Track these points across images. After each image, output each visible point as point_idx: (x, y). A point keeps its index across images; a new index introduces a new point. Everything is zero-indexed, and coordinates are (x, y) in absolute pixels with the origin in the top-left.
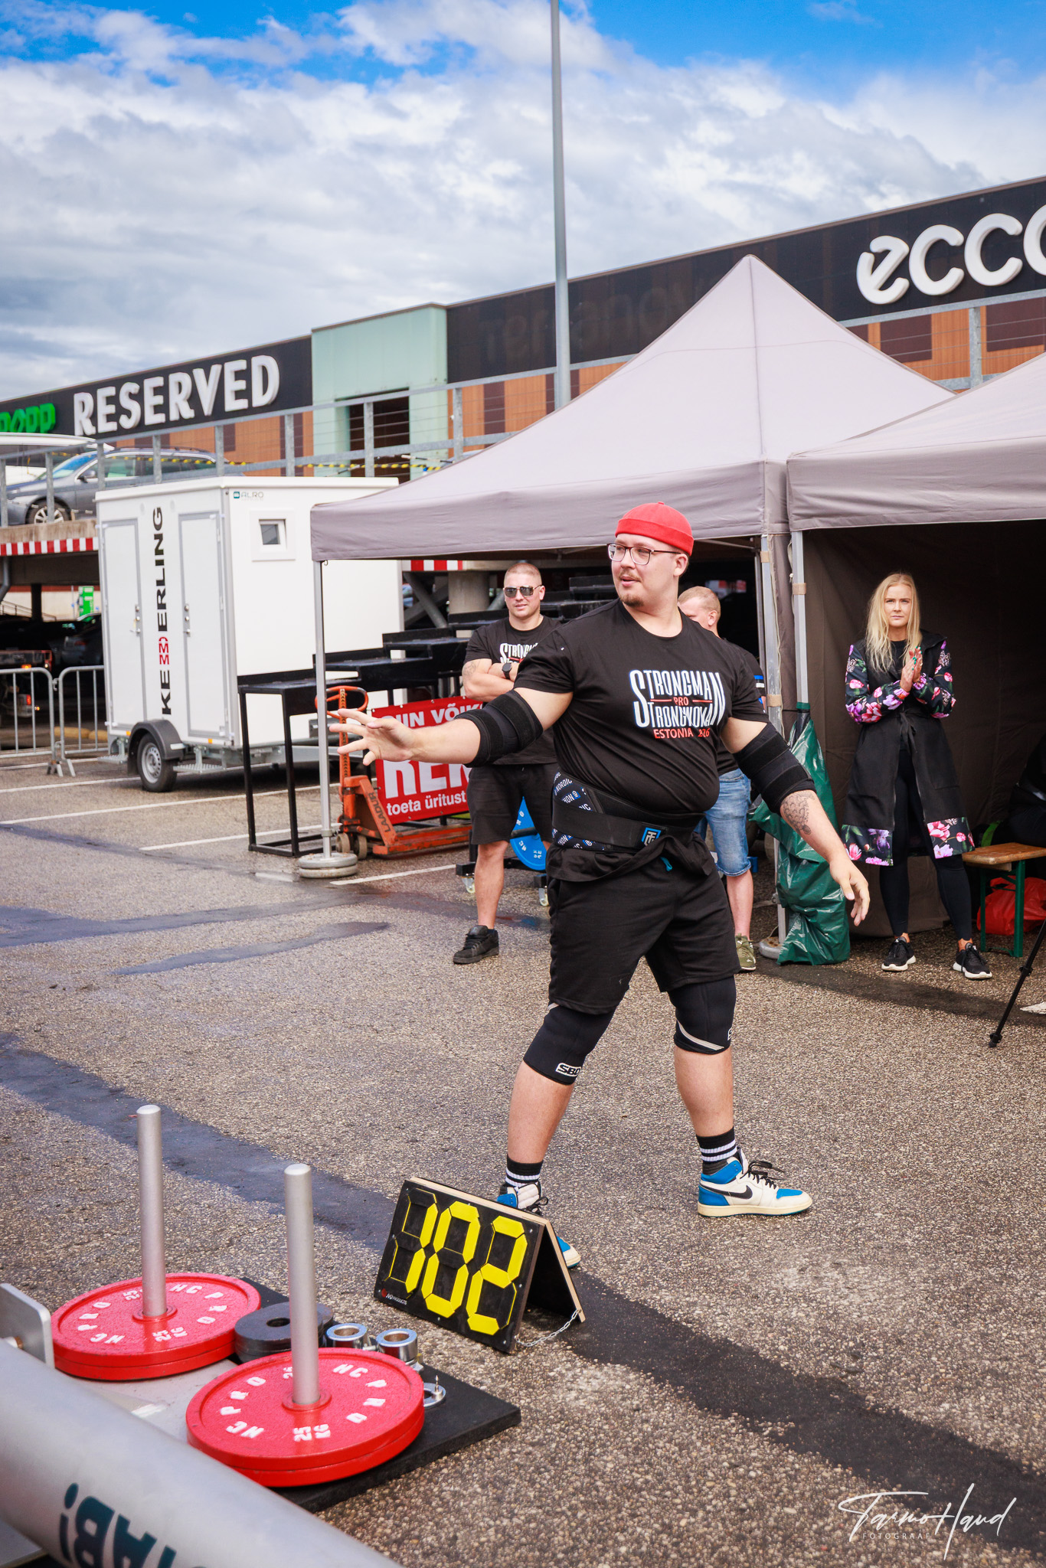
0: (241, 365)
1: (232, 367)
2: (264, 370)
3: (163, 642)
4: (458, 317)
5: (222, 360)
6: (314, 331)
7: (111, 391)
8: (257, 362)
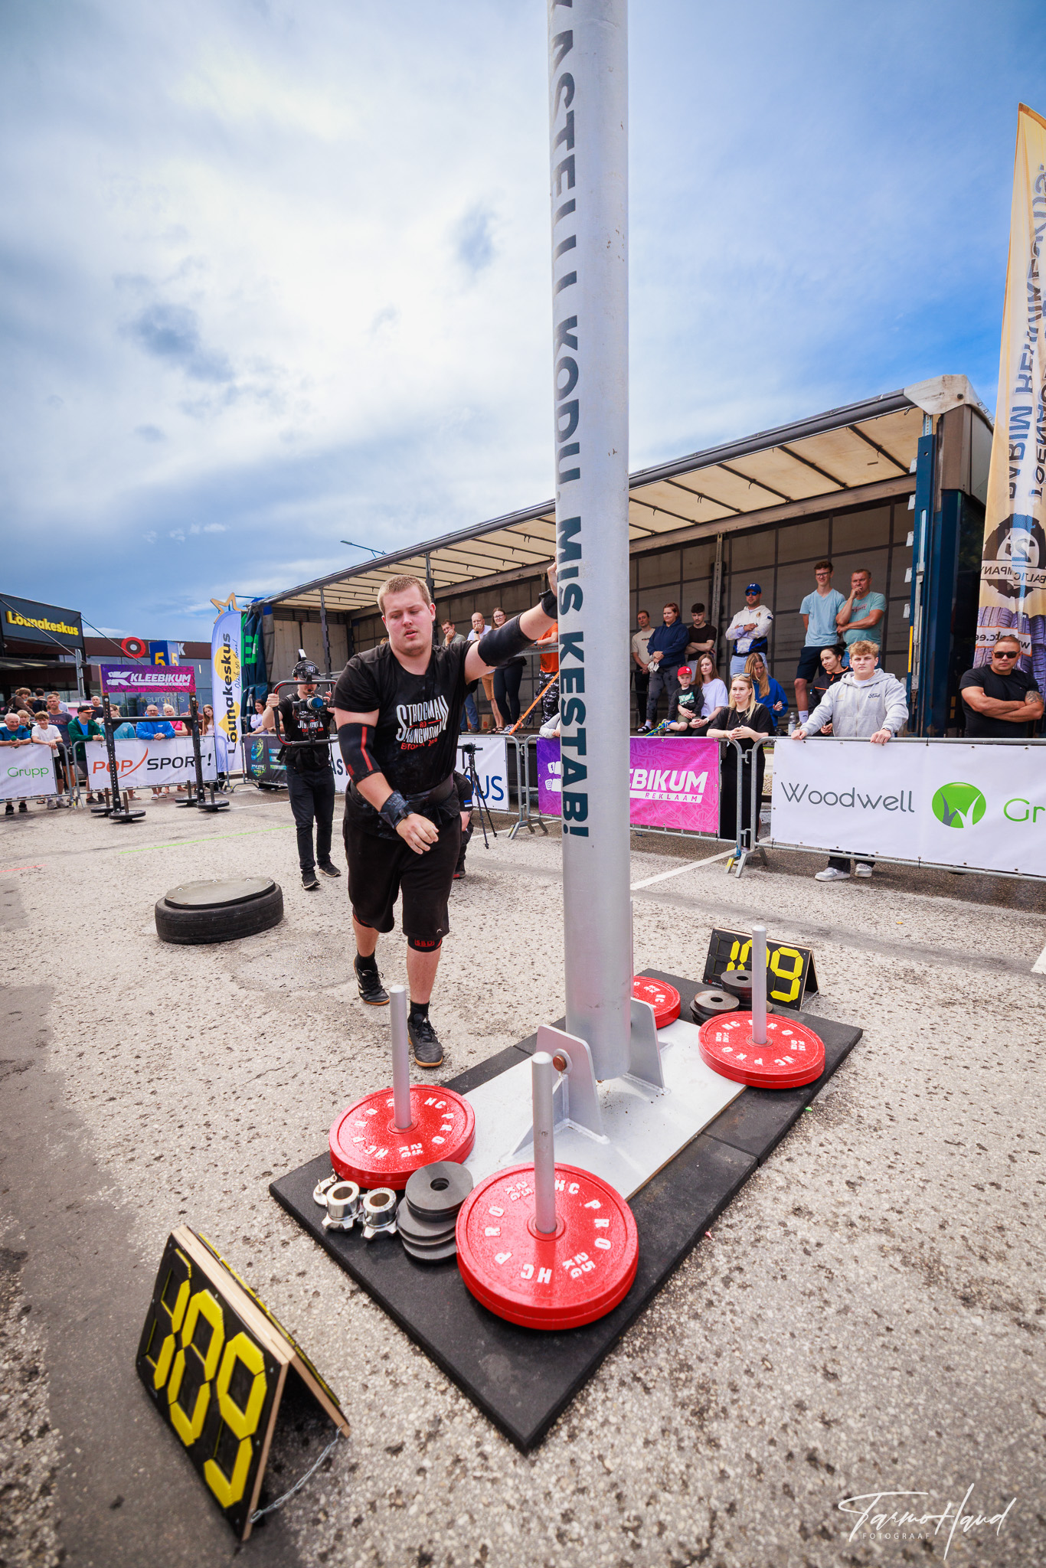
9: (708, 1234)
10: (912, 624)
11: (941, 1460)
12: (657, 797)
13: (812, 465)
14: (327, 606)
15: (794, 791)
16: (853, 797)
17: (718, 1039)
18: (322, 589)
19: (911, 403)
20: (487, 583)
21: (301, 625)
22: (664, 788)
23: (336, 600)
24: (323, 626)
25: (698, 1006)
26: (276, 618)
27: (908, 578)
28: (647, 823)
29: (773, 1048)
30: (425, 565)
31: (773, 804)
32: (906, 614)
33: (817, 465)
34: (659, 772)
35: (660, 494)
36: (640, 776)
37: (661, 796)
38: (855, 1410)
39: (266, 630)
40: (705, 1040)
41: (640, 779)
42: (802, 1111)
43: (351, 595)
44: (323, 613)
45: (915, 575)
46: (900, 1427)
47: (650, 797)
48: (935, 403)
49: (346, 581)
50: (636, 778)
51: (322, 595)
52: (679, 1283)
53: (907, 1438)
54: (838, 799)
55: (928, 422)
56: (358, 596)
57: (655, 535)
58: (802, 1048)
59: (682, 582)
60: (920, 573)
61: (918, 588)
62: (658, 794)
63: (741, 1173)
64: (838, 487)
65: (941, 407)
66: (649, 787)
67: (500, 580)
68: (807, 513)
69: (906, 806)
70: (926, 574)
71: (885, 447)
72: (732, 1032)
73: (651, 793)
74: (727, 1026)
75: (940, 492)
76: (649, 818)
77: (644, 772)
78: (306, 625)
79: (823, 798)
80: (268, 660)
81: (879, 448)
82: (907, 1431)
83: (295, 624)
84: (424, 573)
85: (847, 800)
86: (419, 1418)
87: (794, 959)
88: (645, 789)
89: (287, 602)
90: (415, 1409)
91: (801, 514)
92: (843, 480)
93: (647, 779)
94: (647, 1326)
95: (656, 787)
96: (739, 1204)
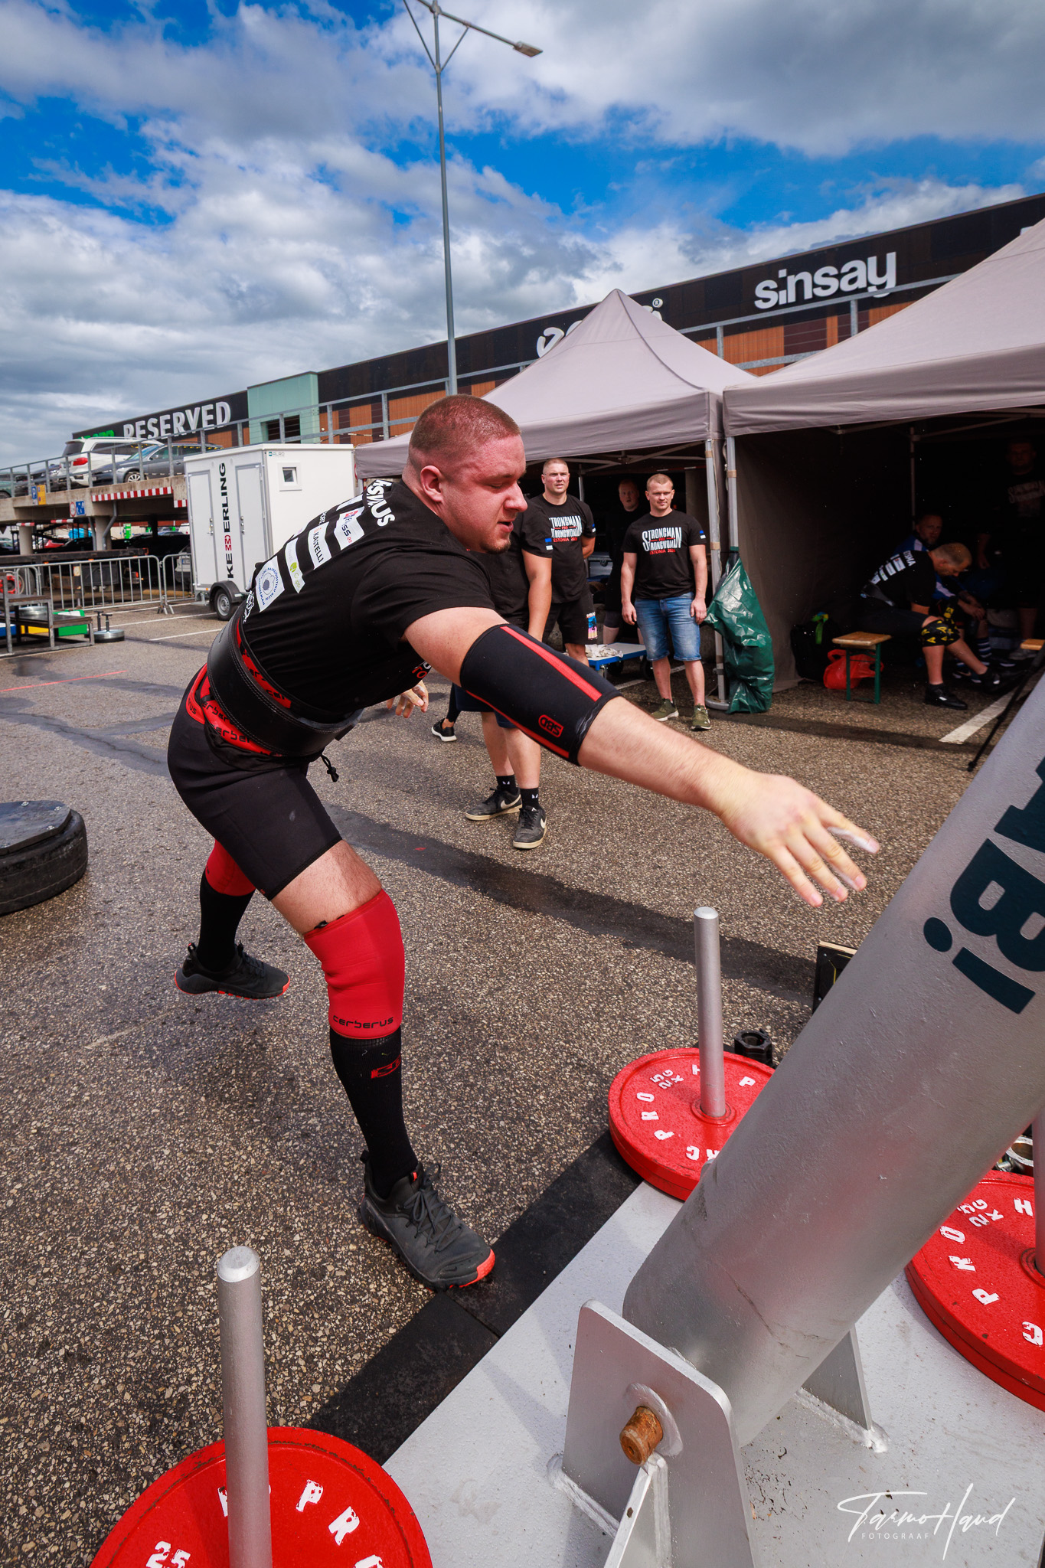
0: (211, 407)
1: (205, 408)
2: (223, 409)
3: (228, 538)
4: (323, 377)
5: (200, 405)
6: (249, 388)
7: (143, 423)
8: (219, 405)
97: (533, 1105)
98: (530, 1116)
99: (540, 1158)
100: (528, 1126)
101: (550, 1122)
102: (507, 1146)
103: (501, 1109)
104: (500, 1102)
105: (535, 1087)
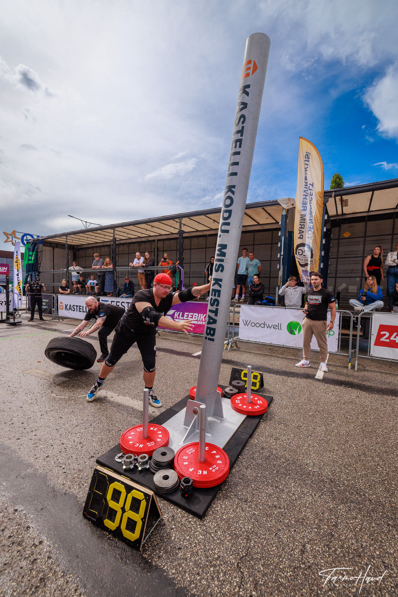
9: (240, 457)
10: (280, 270)
11: (305, 501)
12: (201, 323)
13: (250, 217)
14: (68, 243)
15: (246, 323)
16: (264, 325)
17: (237, 402)
18: (67, 237)
19: (279, 204)
20: (134, 241)
21: (54, 249)
22: (204, 320)
23: (71, 241)
24: (66, 251)
25: (226, 392)
26: (43, 246)
27: (279, 256)
28: (197, 332)
29: (253, 403)
30: (113, 232)
31: (240, 326)
32: (278, 267)
33: (251, 216)
34: (202, 315)
35: (201, 219)
36: (196, 316)
37: (202, 323)
38: (284, 494)
39: (39, 250)
40: (233, 402)
41: (195, 317)
42: (260, 421)
43: (78, 240)
44: (66, 246)
45: (281, 255)
46: (295, 495)
47: (199, 323)
48: (286, 205)
49: (78, 235)
50: (194, 317)
51: (67, 239)
52: (234, 471)
53: (297, 498)
54: (260, 325)
55: (284, 211)
56: (80, 240)
57: (198, 231)
58: (261, 403)
59: (206, 248)
60: (282, 255)
61: (281, 260)
62: (202, 322)
63: (246, 440)
64: (256, 224)
65: (288, 207)
66: (199, 320)
67: (139, 240)
68: (247, 230)
69: (279, 328)
70: (283, 255)
71: (271, 214)
72: (240, 400)
73: (199, 322)
74: (238, 398)
75: (287, 232)
76: (198, 330)
77: (197, 314)
78: (56, 249)
79: (255, 325)
80: (39, 262)
81: (269, 214)
82: (297, 496)
83: (51, 248)
84: (112, 235)
85: (262, 326)
86: (168, 516)
87: (257, 376)
88: (197, 320)
89: (48, 240)
90: (166, 514)
91: (245, 230)
92: (258, 222)
93: (198, 317)
94: (228, 483)
95: (201, 320)
96: (247, 448)
97: (254, 482)
98: (253, 478)
99: (245, 466)
100: (252, 475)
101: (247, 477)
102: (255, 468)
103: (263, 480)
104: (264, 482)
105: (256, 490)
